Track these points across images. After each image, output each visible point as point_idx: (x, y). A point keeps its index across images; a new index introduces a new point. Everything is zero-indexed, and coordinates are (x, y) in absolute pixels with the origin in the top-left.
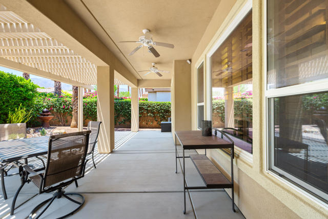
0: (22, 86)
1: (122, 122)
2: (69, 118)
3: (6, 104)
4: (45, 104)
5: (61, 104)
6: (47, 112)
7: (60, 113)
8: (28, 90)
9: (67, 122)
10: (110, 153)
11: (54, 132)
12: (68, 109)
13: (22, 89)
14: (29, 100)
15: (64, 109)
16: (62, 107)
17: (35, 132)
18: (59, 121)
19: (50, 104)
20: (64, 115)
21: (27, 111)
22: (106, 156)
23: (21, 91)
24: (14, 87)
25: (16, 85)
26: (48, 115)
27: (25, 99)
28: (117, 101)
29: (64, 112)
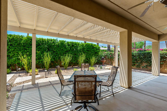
0: (95, 48)
1: (144, 66)
2: (113, 61)
3: (90, 55)
4: (103, 55)
5: (109, 55)
6: (104, 58)
7: (109, 59)
8: (97, 49)
9: (112, 63)
10: (127, 88)
11: (105, 68)
12: (112, 57)
13: (95, 49)
14: (97, 53)
15: (110, 57)
16: (110, 56)
17: (99, 67)
18: (109, 63)
19: (105, 55)
20: (111, 60)
21: (96, 58)
22: (124, 90)
23: (95, 50)
24: (92, 48)
25: (93, 48)
26: (104, 60)
27: (96, 53)
28: (141, 52)
29: (111, 58)
